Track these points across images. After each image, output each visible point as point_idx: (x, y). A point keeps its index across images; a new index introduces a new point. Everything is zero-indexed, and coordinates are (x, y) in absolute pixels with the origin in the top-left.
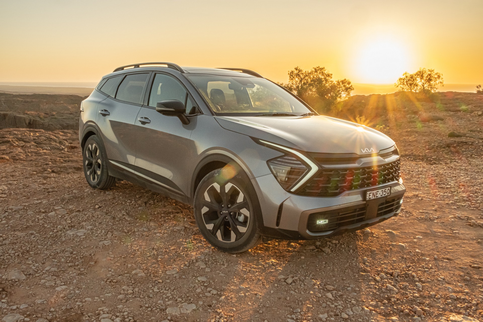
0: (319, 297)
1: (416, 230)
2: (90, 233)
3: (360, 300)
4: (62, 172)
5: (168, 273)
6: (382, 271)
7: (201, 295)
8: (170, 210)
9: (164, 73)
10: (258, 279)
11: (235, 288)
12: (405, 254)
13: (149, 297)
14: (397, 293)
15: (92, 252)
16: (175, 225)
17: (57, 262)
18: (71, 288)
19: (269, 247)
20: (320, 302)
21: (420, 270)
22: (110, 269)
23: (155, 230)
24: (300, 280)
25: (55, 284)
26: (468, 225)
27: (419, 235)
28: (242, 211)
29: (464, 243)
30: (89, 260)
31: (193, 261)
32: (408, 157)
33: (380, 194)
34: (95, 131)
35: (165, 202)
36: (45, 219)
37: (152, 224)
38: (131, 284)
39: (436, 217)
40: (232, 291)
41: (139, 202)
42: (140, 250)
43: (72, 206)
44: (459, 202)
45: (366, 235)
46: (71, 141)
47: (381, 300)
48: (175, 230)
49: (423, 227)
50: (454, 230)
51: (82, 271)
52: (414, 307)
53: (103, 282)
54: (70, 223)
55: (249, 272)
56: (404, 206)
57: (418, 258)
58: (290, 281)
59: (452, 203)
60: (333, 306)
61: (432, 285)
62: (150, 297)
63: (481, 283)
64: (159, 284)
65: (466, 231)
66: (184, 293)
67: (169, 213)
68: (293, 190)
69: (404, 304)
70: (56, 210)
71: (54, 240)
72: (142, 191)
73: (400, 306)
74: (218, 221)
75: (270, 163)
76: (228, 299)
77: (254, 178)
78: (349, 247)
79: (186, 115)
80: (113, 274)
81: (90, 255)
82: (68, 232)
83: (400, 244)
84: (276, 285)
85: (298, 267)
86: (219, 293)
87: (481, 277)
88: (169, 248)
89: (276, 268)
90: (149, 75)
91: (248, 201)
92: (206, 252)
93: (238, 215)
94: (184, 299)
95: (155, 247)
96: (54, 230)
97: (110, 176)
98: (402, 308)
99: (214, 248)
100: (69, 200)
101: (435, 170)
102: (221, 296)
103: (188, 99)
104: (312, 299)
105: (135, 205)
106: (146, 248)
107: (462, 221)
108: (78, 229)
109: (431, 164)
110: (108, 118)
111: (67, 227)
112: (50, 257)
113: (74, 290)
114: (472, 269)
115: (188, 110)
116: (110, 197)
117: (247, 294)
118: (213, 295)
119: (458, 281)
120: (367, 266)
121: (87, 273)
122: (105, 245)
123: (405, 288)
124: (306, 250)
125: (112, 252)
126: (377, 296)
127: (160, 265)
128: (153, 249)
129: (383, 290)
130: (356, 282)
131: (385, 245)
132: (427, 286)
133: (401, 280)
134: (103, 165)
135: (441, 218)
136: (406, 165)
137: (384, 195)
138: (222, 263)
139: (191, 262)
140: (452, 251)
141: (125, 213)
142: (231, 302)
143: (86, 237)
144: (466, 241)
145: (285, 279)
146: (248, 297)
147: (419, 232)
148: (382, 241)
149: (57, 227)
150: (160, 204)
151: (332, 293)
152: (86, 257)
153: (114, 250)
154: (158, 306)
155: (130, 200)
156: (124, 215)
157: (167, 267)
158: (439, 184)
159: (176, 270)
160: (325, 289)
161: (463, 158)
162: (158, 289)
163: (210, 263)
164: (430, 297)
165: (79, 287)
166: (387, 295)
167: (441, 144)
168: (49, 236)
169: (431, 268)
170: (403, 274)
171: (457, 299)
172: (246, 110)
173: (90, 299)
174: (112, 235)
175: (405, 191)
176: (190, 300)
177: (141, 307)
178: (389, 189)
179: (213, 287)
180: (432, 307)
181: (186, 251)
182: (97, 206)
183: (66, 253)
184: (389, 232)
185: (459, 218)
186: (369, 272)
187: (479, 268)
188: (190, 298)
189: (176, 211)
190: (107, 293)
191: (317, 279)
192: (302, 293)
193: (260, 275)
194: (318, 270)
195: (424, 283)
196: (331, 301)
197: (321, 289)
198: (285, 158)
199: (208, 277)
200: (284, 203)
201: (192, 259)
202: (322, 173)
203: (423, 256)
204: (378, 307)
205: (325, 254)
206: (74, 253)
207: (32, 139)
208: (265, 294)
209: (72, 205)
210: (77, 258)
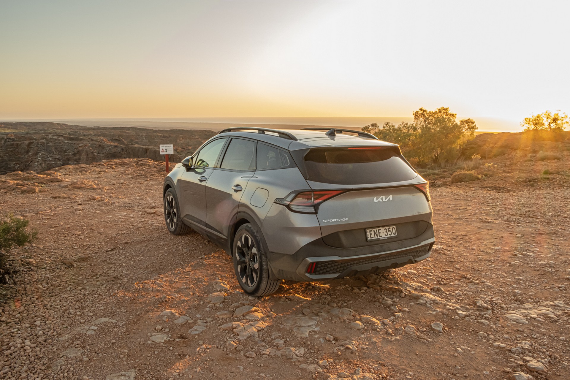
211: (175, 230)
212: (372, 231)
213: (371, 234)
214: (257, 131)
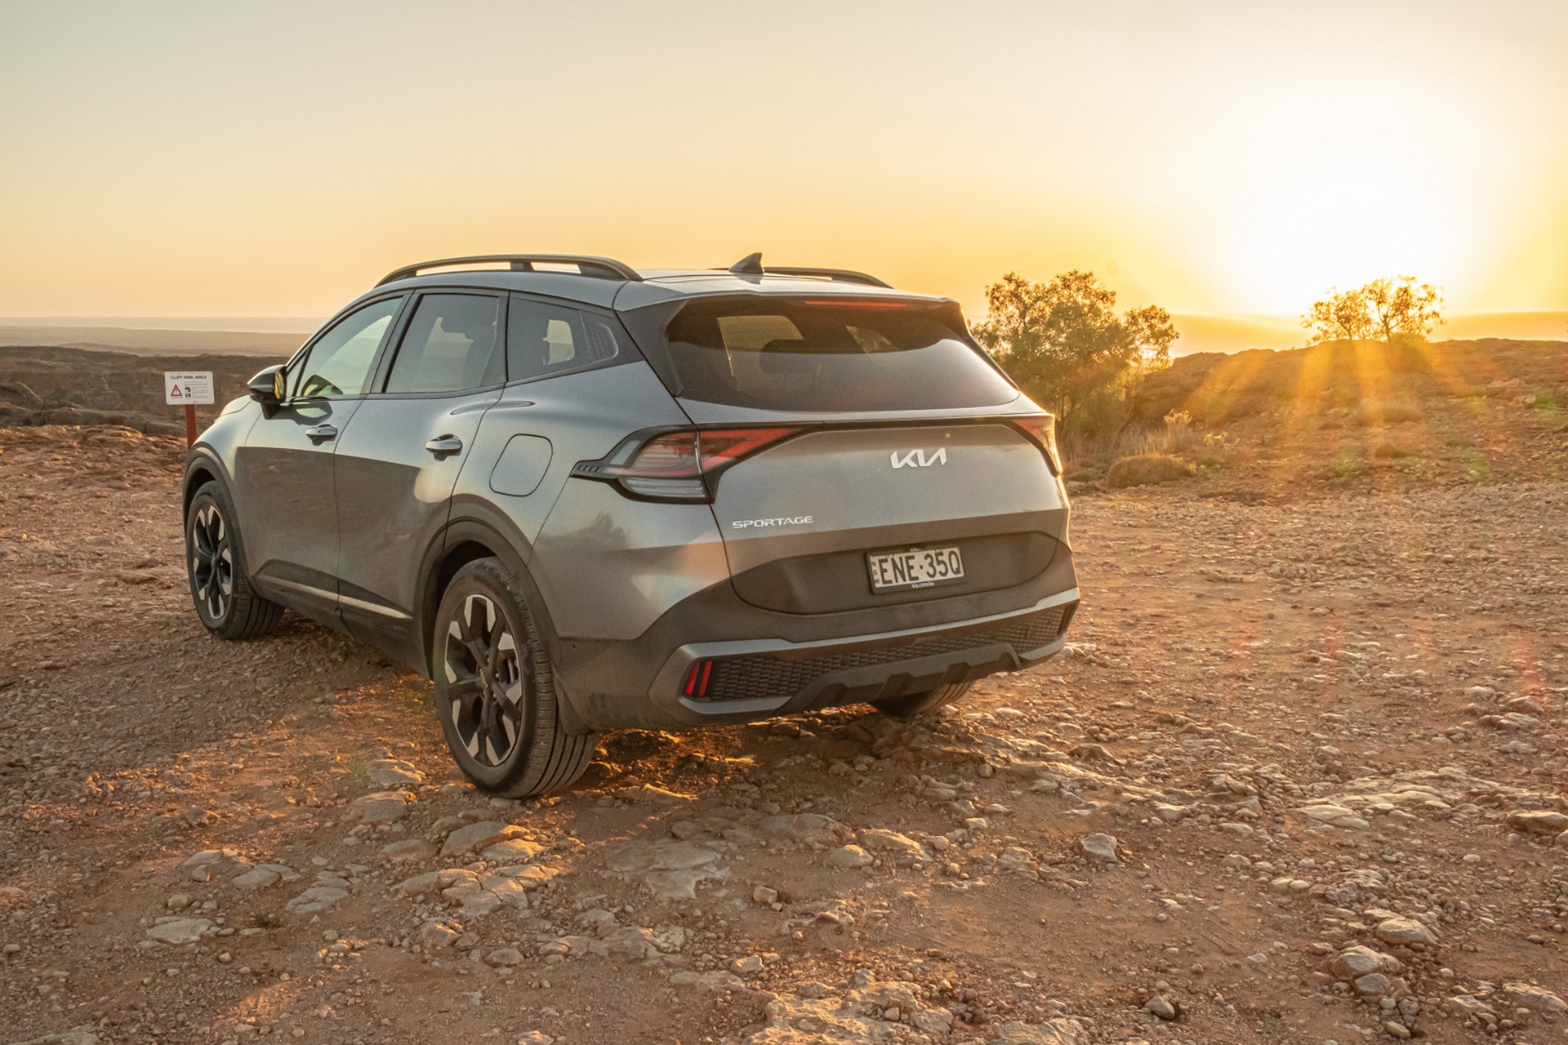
211: (228, 621)
212: (886, 561)
213: (883, 571)
214: (507, 266)
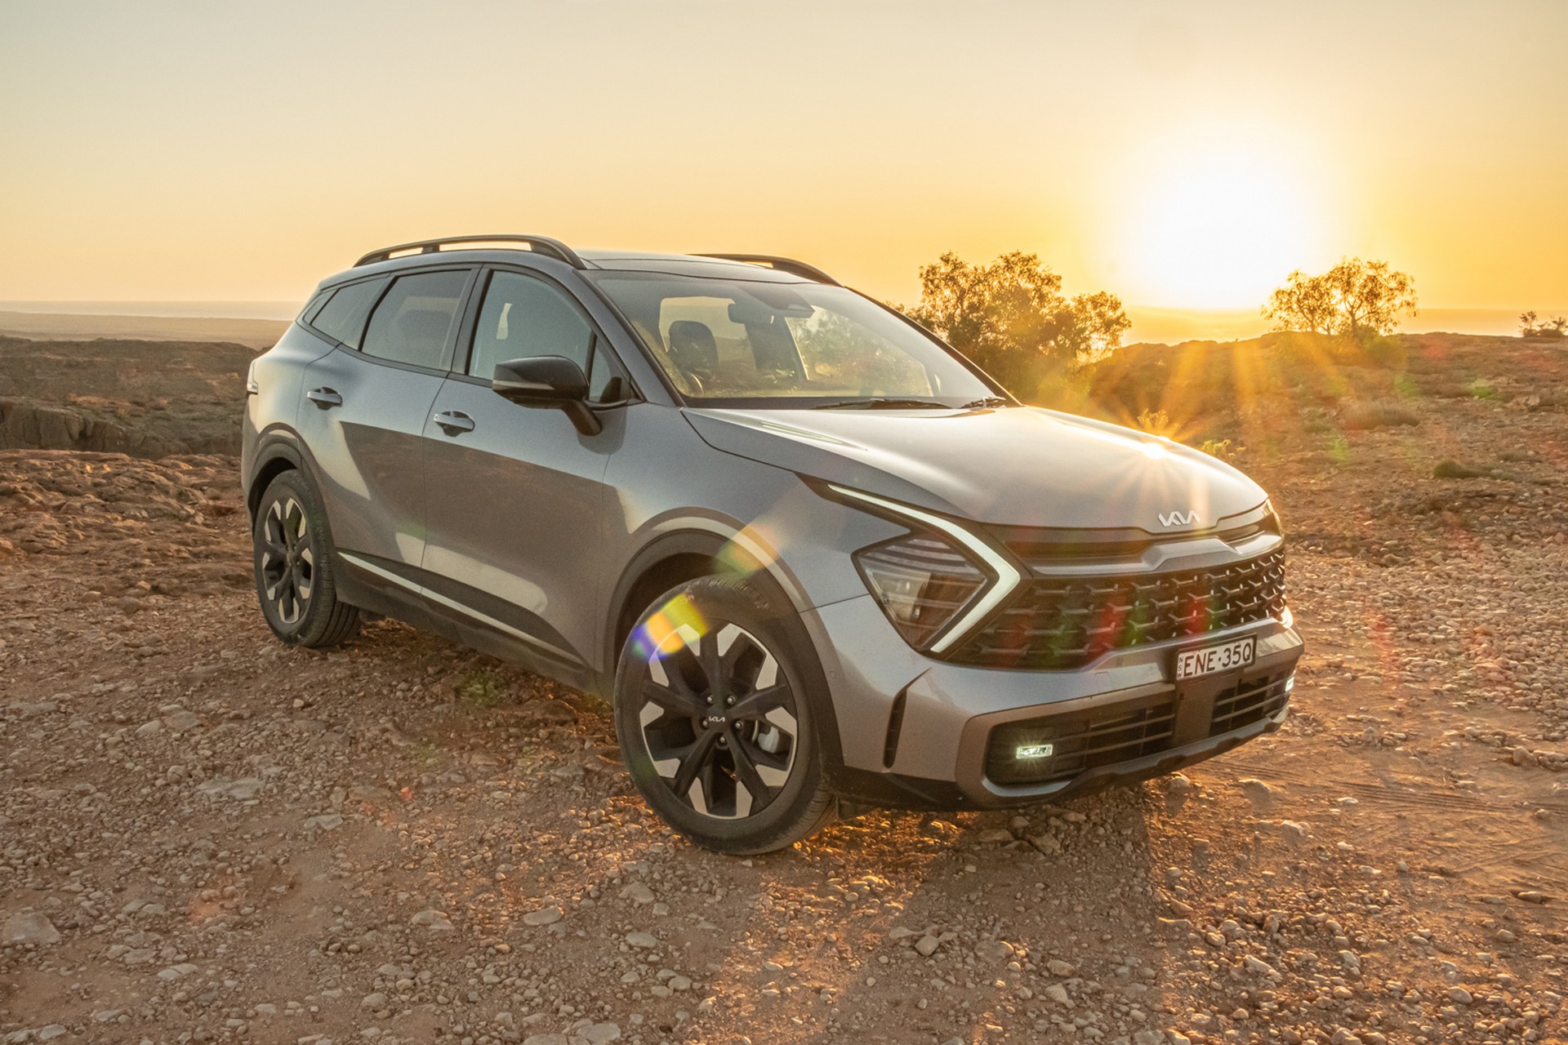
0: (1023, 1000)
1: (1338, 779)
2: (275, 791)
3: (1158, 1006)
4: (184, 590)
5: (528, 920)
6: (1231, 912)
7: (637, 994)
8: (538, 716)
9: (520, 270)
10: (825, 939)
11: (750, 969)
12: (1302, 855)
13: (465, 999)
14: (1279, 985)
15: (279, 851)
16: (555, 764)
17: (163, 885)
18: (210, 972)
19: (861, 836)
20: (1029, 1014)
21: (1351, 910)
22: (338, 909)
23: (487, 778)
24: (962, 943)
25: (157, 957)
26: (1505, 761)
27: (1347, 794)
28: (770, 716)
29: (1493, 821)
30: (271, 880)
31: (611, 880)
32: (1306, 543)
33: (1219, 659)
34: (292, 457)
35: (521, 687)
36: (127, 743)
37: (478, 760)
38: (408, 957)
39: (1402, 735)
40: (739, 981)
41: (437, 689)
42: (438, 845)
43: (217, 702)
44: (1471, 687)
45: (1176, 794)
46: (216, 492)
47: (1227, 1009)
48: (552, 779)
49: (1358, 768)
50: (1460, 778)
51: (247, 915)
52: (1334, 1030)
53: (314, 952)
54: (207, 758)
55: (796, 917)
56: (1299, 702)
57: (1345, 871)
58: (928, 945)
59: (1450, 690)
60: (1072, 1028)
61: (1392, 958)
62: (469, 1002)
63: (1551, 950)
64: (499, 956)
65: (1498, 781)
66: (583, 988)
67: (536, 724)
68: (937, 648)
69: (1304, 1020)
70: (163, 714)
71: (157, 814)
72: (447, 652)
73: (1288, 1028)
74: (693, 750)
75: (862, 560)
76: (728, 1007)
77: (812, 609)
78: (1120, 834)
79: (590, 404)
80: (349, 924)
81: (275, 862)
82: (202, 786)
83: (1286, 822)
84: (884, 959)
85: (956, 900)
86: (697, 985)
87: (1550, 932)
88: (535, 838)
89: (883, 903)
90: (468, 277)
91: (793, 683)
92: (656, 851)
93: (760, 731)
94: (581, 1007)
95: (489, 835)
96: (156, 778)
97: (343, 604)
98: (1298, 1033)
99: (681, 840)
100: (206, 681)
101: (1394, 585)
102: (702, 996)
103: (598, 353)
104: (1002, 1006)
105: (423, 698)
106: (457, 840)
107: (1484, 747)
108: (234, 777)
109: (1382, 565)
110: (338, 416)
111: (198, 772)
112: (143, 869)
113: (218, 976)
114: (1521, 904)
115: (597, 388)
116: (341, 672)
117: (789, 989)
118: (678, 994)
119: (1476, 945)
120: (1180, 896)
121: (262, 923)
122: (324, 831)
123: (1305, 968)
124: (979, 843)
125: (344, 851)
126: (1213, 995)
127: (502, 895)
128: (481, 842)
129: (1233, 973)
130: (1145, 947)
131: (1239, 826)
132: (1376, 960)
133: (1291, 940)
134: (318, 569)
135: (1416, 738)
136: (1300, 569)
137: (1235, 663)
138: (705, 887)
139: (604, 886)
140: (1456, 845)
141: (389, 725)
142: (737, 1015)
143: (261, 803)
144: (1498, 814)
145: (914, 941)
146: (792, 1000)
147: (1346, 784)
148: (1229, 815)
149: (165, 771)
150: (504, 696)
151: (1066, 986)
152: (262, 868)
153: (353, 845)
154: (496, 1030)
155: (405, 681)
156: (385, 730)
157: (525, 903)
158: (1407, 628)
159: (555, 909)
160: (1046, 974)
161: (1483, 546)
162: (496, 973)
163: (667, 886)
164: (1386, 997)
165: (236, 967)
166: (1248, 992)
167: (1413, 501)
168: (138, 800)
169: (1389, 902)
170: (1298, 922)
171: (1476, 1003)
172: (786, 388)
173: (271, 1009)
174: (347, 797)
175: (1299, 651)
176: (603, 1008)
177: (440, 1032)
178: (1248, 645)
179: (677, 967)
180: (1393, 1028)
181: (590, 848)
182: (298, 703)
183: (195, 857)
184: (1251, 784)
185: (1477, 739)
186: (1184, 914)
187: (1544, 900)
188: (600, 1003)
189: (556, 718)
190: (329, 988)
191: (1018, 941)
192: (970, 985)
193: (832, 928)
194: (1022, 909)
195: (1366, 950)
196: (1064, 1011)
197: (1031, 971)
198: (911, 542)
199: (662, 933)
200: (911, 689)
201: (609, 873)
202: (1031, 591)
203: (1359, 862)
204: (1218, 1031)
205: (1042, 858)
206: (222, 854)
207: (89, 483)
208: (848, 990)
209: (218, 697)
210: (229, 871)
